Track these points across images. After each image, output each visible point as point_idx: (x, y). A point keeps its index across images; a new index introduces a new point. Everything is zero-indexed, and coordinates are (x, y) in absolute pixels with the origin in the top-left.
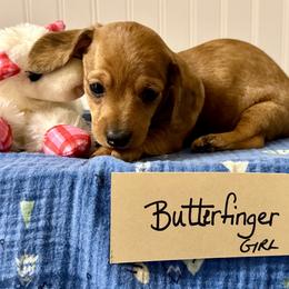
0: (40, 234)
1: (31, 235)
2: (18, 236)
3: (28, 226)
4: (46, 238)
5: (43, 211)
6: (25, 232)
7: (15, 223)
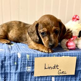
0: (31, 63)
1: (29, 62)
2: (27, 62)
3: (29, 60)
4: (33, 63)
5: (32, 57)
6: (28, 62)
7: (26, 59)
